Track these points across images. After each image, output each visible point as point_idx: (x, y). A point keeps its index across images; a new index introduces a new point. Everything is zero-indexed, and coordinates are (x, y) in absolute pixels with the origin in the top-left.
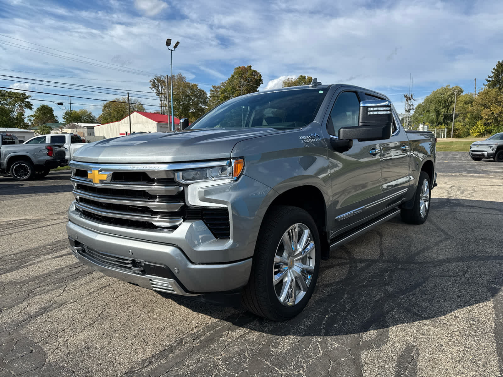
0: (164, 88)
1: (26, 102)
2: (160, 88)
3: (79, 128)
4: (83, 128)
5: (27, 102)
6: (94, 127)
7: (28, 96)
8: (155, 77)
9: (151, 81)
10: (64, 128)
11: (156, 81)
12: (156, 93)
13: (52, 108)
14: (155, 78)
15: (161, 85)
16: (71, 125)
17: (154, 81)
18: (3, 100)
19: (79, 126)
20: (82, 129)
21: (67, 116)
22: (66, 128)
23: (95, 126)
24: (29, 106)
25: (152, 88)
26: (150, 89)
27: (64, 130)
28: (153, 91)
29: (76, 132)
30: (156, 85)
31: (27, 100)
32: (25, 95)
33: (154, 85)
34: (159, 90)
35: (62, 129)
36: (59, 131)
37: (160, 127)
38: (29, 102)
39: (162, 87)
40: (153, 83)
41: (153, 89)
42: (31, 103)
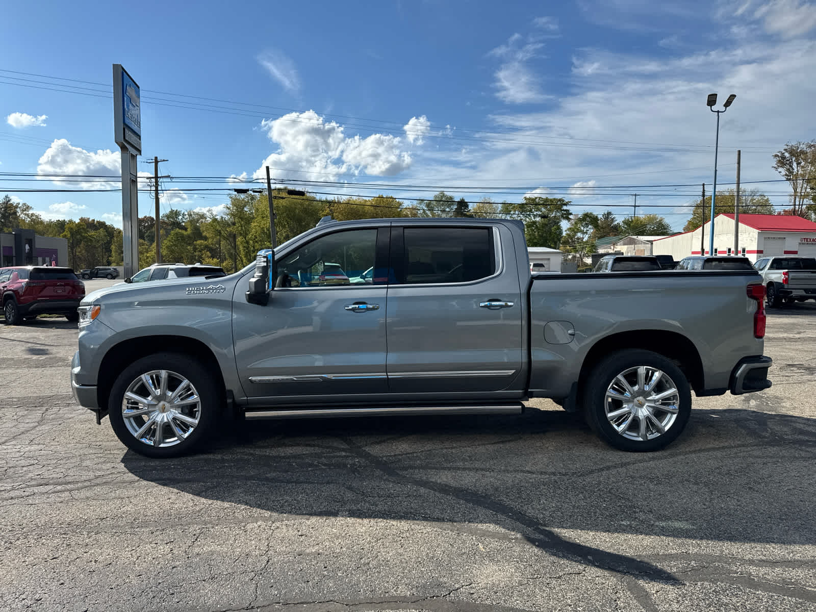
0: (803, 164)
1: (564, 210)
2: (795, 165)
3: (639, 244)
4: (645, 243)
5: (566, 210)
6: (654, 242)
7: (567, 203)
8: (786, 147)
9: (776, 156)
10: (618, 244)
11: (787, 155)
12: (786, 175)
13: (597, 217)
14: (785, 150)
15: (797, 160)
16: (628, 239)
17: (783, 154)
18: (537, 211)
19: (638, 241)
20: (643, 245)
21: (626, 226)
22: (621, 245)
23: (655, 240)
24: (567, 215)
25: (777, 169)
26: (774, 170)
27: (616, 247)
28: (780, 172)
29: (634, 249)
30: (788, 160)
31: (565, 208)
32: (563, 201)
33: (782, 161)
34: (793, 169)
35: (616, 246)
36: (611, 248)
37: (765, 238)
38: (568, 211)
39: (798, 164)
40: (780, 159)
41: (780, 169)
42: (570, 212)
